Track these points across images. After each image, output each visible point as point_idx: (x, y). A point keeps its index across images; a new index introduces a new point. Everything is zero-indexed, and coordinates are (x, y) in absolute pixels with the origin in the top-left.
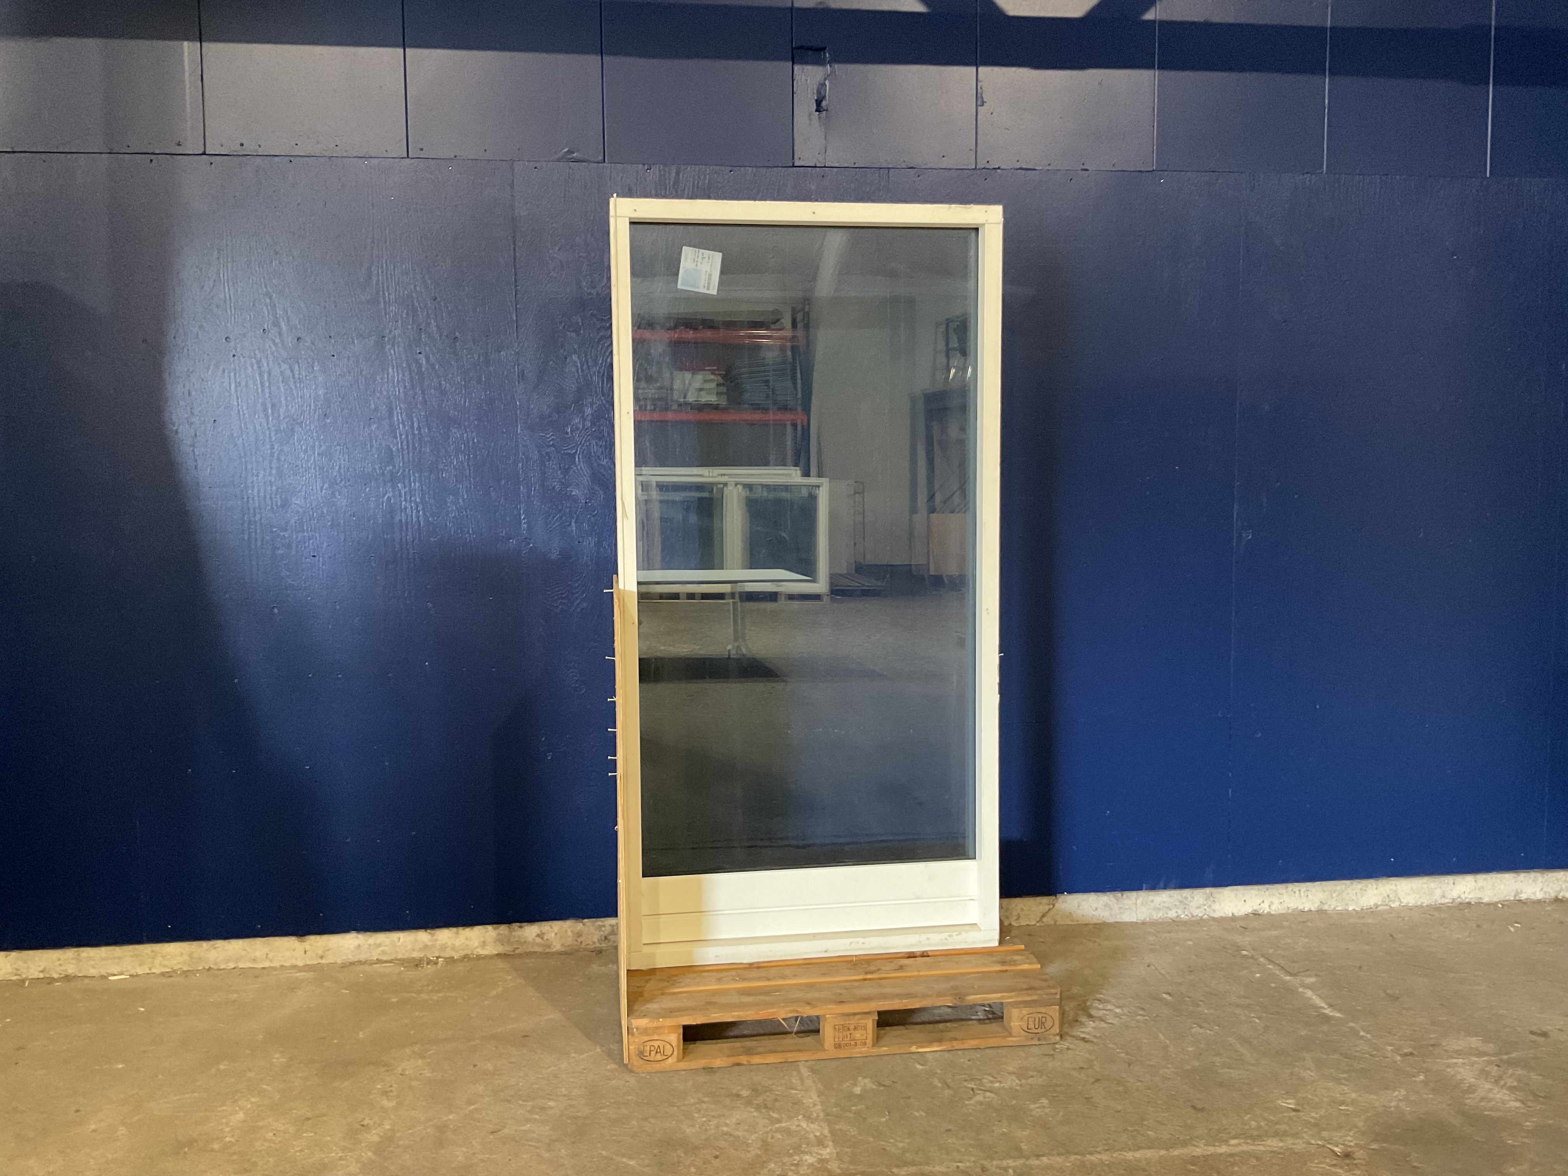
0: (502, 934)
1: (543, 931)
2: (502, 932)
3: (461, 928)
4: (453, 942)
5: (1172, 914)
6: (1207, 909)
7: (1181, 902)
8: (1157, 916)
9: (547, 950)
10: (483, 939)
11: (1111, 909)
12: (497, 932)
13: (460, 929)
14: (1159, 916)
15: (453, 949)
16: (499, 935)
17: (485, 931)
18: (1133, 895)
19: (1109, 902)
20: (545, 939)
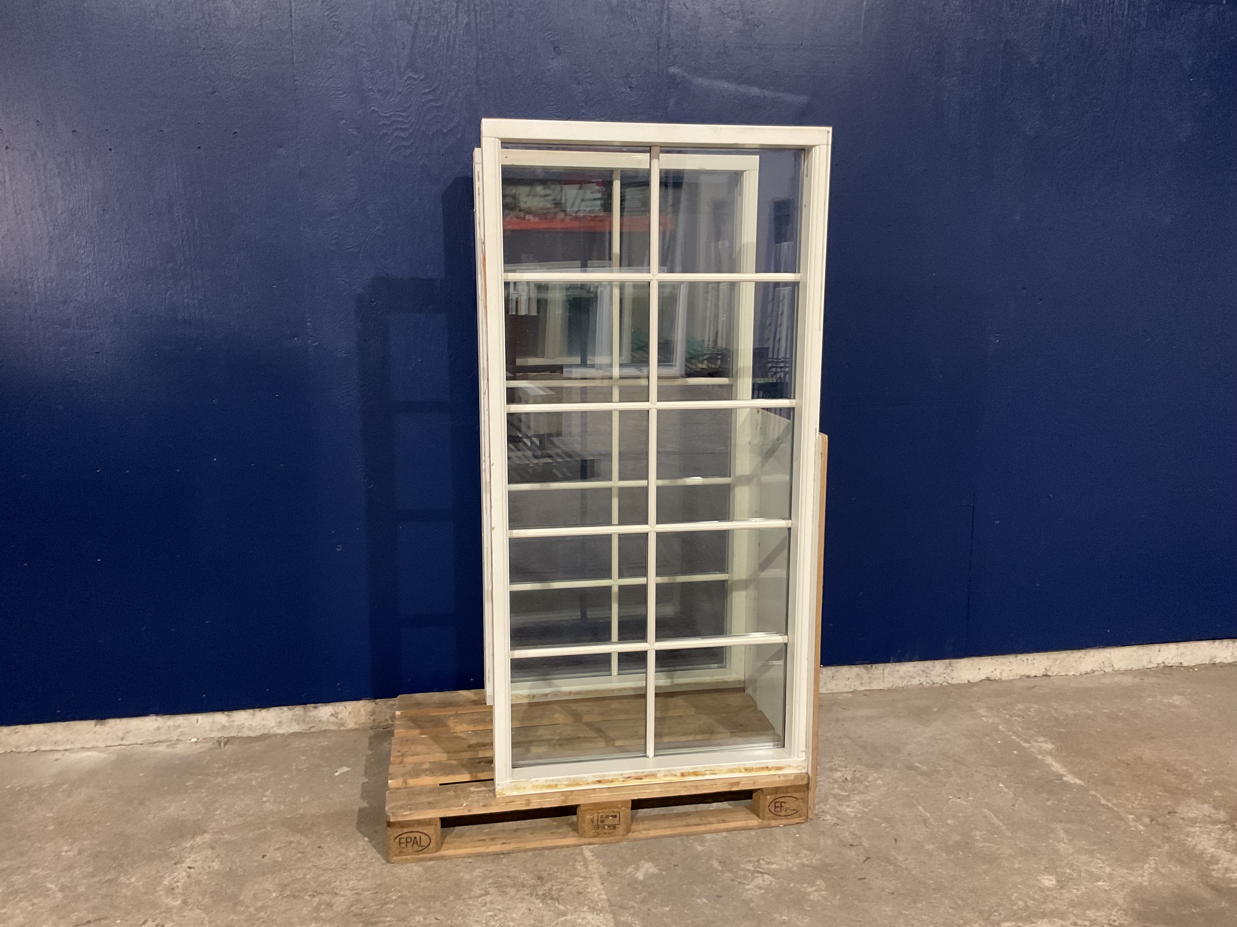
1: (337, 711)
2: (297, 712)
4: (250, 723)
5: (915, 682)
6: (946, 677)
7: (923, 671)
8: (901, 684)
9: (342, 728)
10: (279, 720)
11: (863, 678)
12: (292, 712)
13: (257, 710)
14: (903, 685)
15: (250, 729)
16: (294, 715)
17: (281, 711)
18: (881, 666)
19: (860, 673)
20: (339, 718)
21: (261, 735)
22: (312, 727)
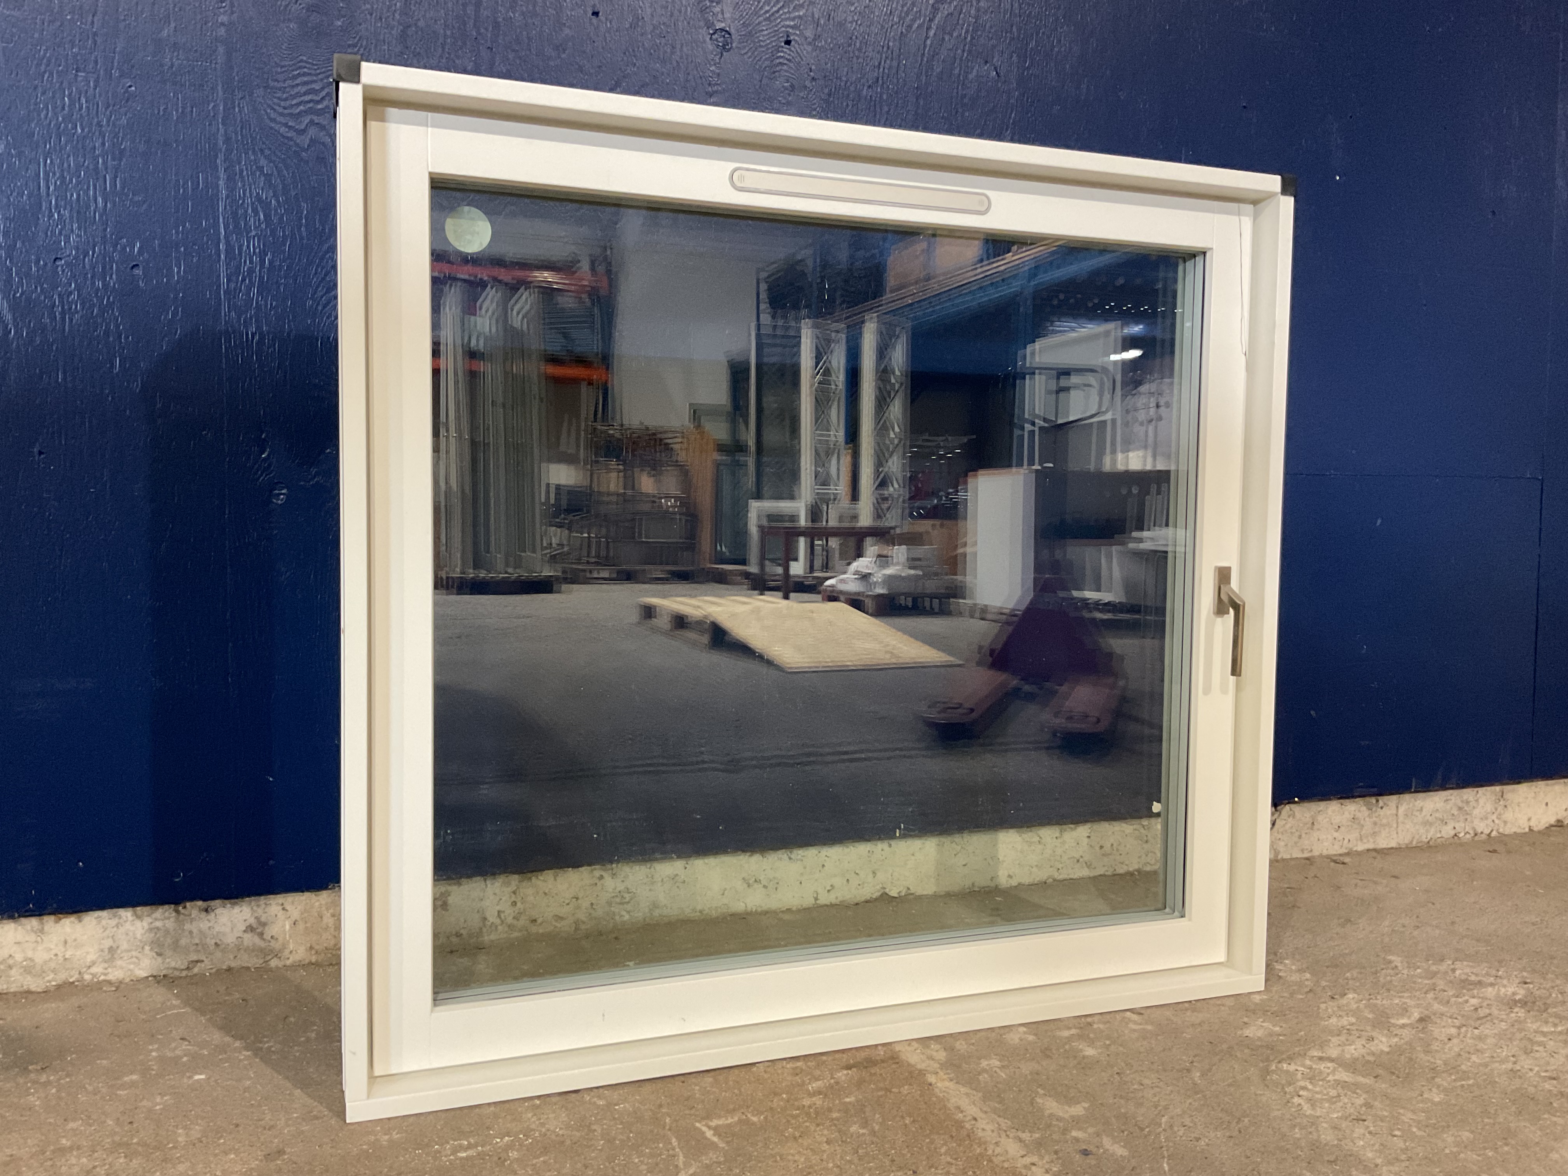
0: (158, 929)
1: (263, 919)
2: (158, 924)
3: (52, 917)
4: (30, 954)
5: (1447, 831)
6: (1497, 821)
7: (1460, 809)
8: (1426, 835)
9: (274, 963)
10: (108, 943)
11: (1363, 826)
12: (145, 923)
13: (49, 922)
14: (1429, 838)
15: (28, 970)
16: (151, 930)
17: (114, 922)
18: (1392, 800)
19: (1359, 815)
20: (267, 936)
21: (59, 987)
22: (197, 962)
